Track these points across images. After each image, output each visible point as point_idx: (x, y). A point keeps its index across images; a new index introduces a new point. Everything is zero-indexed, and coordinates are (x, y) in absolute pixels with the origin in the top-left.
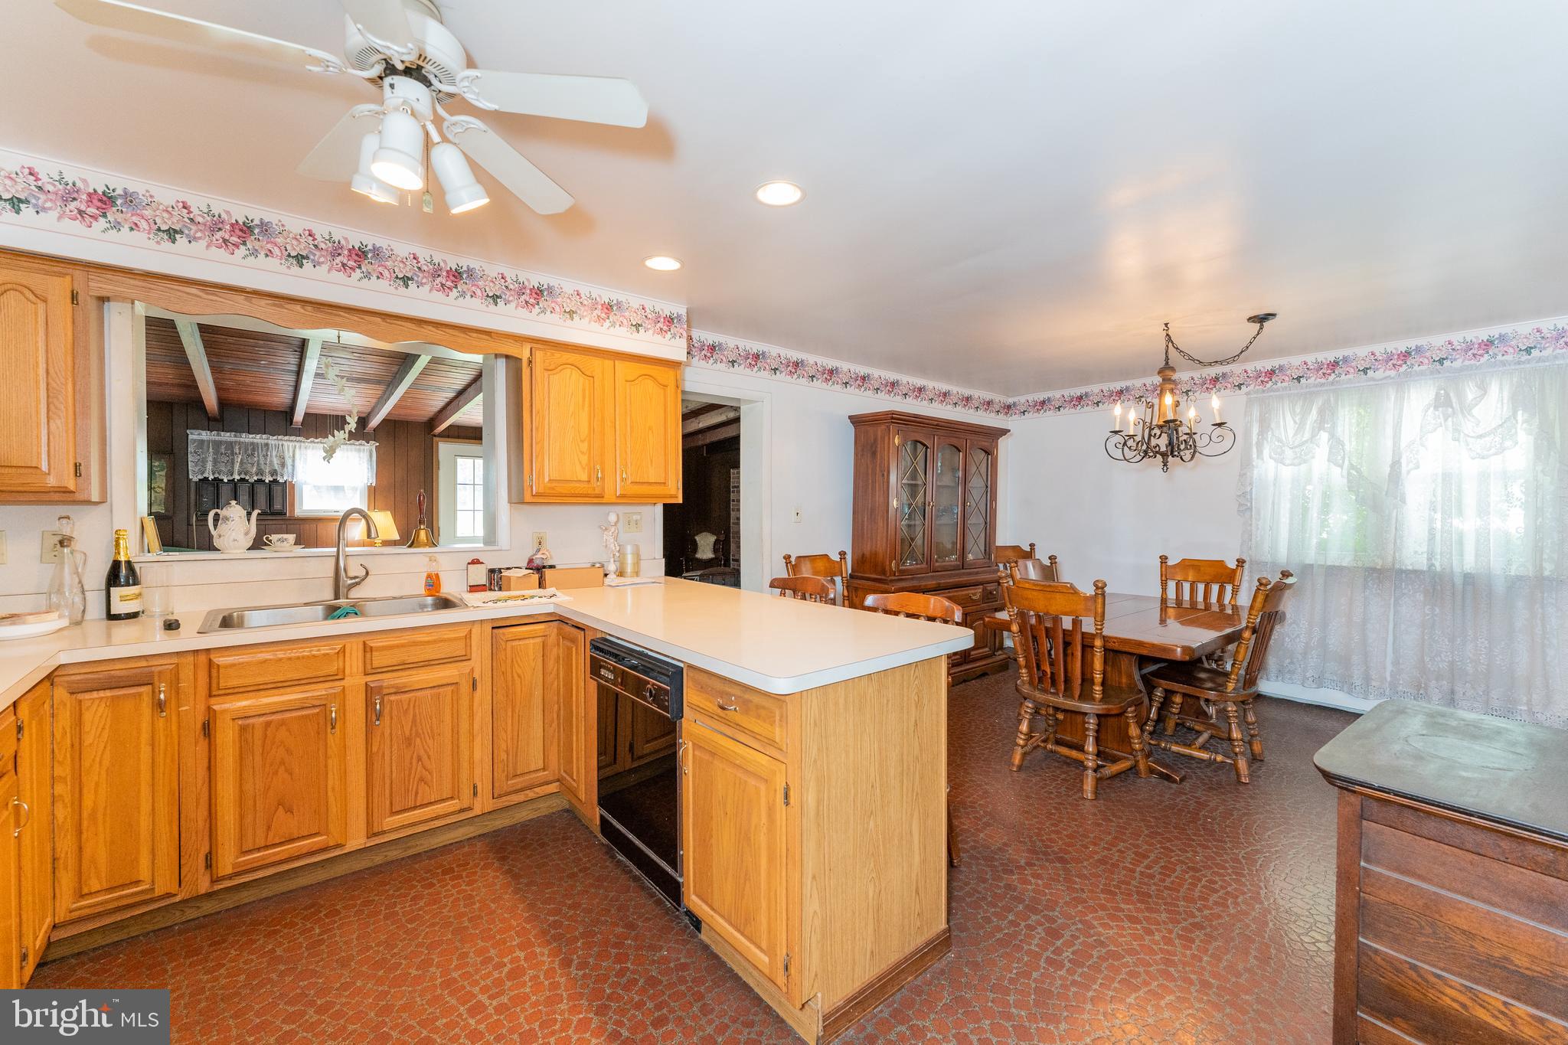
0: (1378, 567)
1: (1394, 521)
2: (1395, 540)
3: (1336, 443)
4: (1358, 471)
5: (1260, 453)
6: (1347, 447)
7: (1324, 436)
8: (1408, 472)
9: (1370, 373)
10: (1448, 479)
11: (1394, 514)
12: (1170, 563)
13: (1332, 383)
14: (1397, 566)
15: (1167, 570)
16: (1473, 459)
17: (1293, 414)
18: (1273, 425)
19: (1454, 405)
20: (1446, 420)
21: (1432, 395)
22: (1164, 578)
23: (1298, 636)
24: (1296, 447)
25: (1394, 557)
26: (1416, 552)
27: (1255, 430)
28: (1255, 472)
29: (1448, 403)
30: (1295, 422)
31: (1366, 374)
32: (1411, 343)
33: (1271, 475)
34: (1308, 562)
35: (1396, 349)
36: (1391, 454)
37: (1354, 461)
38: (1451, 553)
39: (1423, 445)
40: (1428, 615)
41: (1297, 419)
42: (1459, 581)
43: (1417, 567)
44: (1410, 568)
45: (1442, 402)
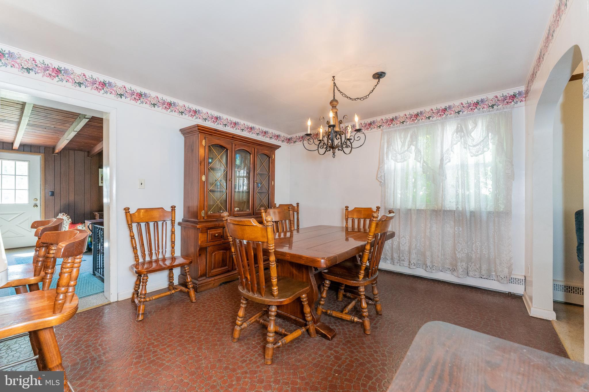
0: (436, 209)
1: (441, 187)
2: (442, 197)
3: (418, 151)
4: (427, 164)
5: (387, 157)
6: (422, 153)
7: (413, 148)
8: (446, 163)
9: (431, 118)
10: (463, 167)
11: (442, 184)
12: (350, 209)
13: (416, 124)
14: (443, 209)
15: (348, 213)
16: (472, 156)
17: (400, 138)
18: (393, 144)
19: (464, 132)
20: (461, 139)
21: (455, 127)
22: (347, 217)
23: (405, 243)
24: (402, 153)
25: (442, 204)
26: (450, 202)
27: (386, 146)
28: (386, 166)
29: (462, 131)
30: (401, 142)
31: (429, 119)
32: (447, 105)
33: (393, 168)
34: (409, 207)
35: (441, 107)
36: (440, 155)
37: (425, 159)
38: (465, 202)
39: (452, 151)
40: (457, 231)
41: (403, 139)
42: (468, 215)
43: (451, 209)
44: (448, 209)
45: (459, 130)
